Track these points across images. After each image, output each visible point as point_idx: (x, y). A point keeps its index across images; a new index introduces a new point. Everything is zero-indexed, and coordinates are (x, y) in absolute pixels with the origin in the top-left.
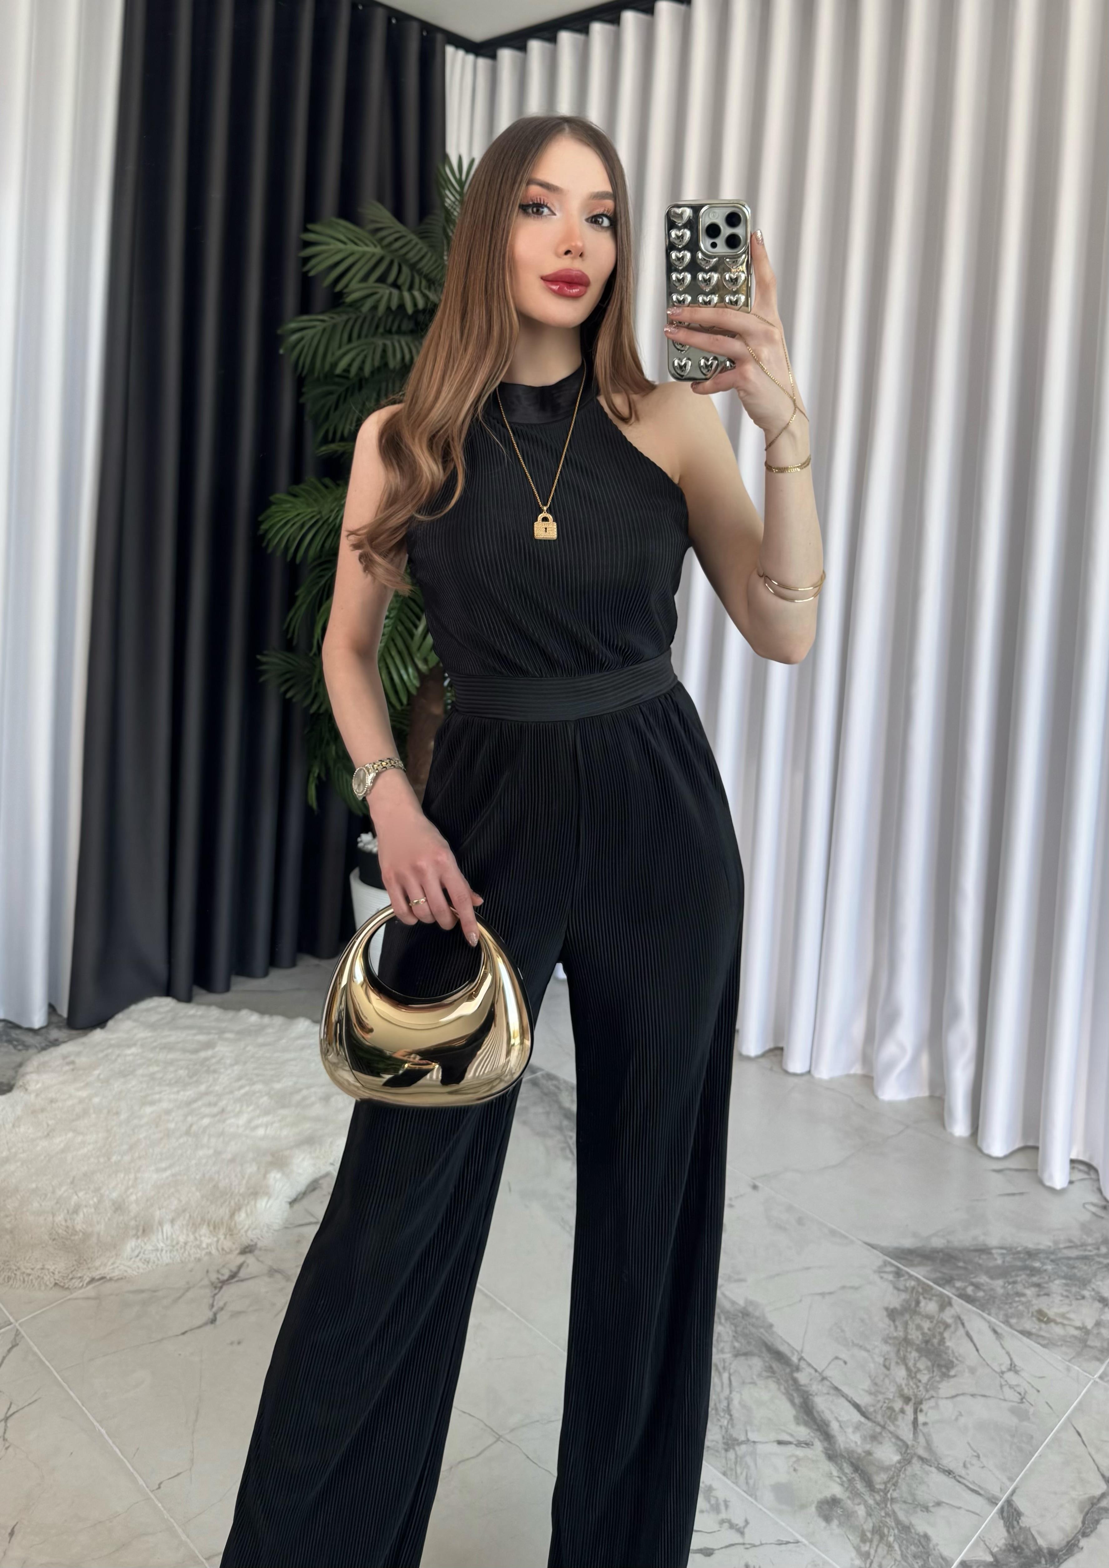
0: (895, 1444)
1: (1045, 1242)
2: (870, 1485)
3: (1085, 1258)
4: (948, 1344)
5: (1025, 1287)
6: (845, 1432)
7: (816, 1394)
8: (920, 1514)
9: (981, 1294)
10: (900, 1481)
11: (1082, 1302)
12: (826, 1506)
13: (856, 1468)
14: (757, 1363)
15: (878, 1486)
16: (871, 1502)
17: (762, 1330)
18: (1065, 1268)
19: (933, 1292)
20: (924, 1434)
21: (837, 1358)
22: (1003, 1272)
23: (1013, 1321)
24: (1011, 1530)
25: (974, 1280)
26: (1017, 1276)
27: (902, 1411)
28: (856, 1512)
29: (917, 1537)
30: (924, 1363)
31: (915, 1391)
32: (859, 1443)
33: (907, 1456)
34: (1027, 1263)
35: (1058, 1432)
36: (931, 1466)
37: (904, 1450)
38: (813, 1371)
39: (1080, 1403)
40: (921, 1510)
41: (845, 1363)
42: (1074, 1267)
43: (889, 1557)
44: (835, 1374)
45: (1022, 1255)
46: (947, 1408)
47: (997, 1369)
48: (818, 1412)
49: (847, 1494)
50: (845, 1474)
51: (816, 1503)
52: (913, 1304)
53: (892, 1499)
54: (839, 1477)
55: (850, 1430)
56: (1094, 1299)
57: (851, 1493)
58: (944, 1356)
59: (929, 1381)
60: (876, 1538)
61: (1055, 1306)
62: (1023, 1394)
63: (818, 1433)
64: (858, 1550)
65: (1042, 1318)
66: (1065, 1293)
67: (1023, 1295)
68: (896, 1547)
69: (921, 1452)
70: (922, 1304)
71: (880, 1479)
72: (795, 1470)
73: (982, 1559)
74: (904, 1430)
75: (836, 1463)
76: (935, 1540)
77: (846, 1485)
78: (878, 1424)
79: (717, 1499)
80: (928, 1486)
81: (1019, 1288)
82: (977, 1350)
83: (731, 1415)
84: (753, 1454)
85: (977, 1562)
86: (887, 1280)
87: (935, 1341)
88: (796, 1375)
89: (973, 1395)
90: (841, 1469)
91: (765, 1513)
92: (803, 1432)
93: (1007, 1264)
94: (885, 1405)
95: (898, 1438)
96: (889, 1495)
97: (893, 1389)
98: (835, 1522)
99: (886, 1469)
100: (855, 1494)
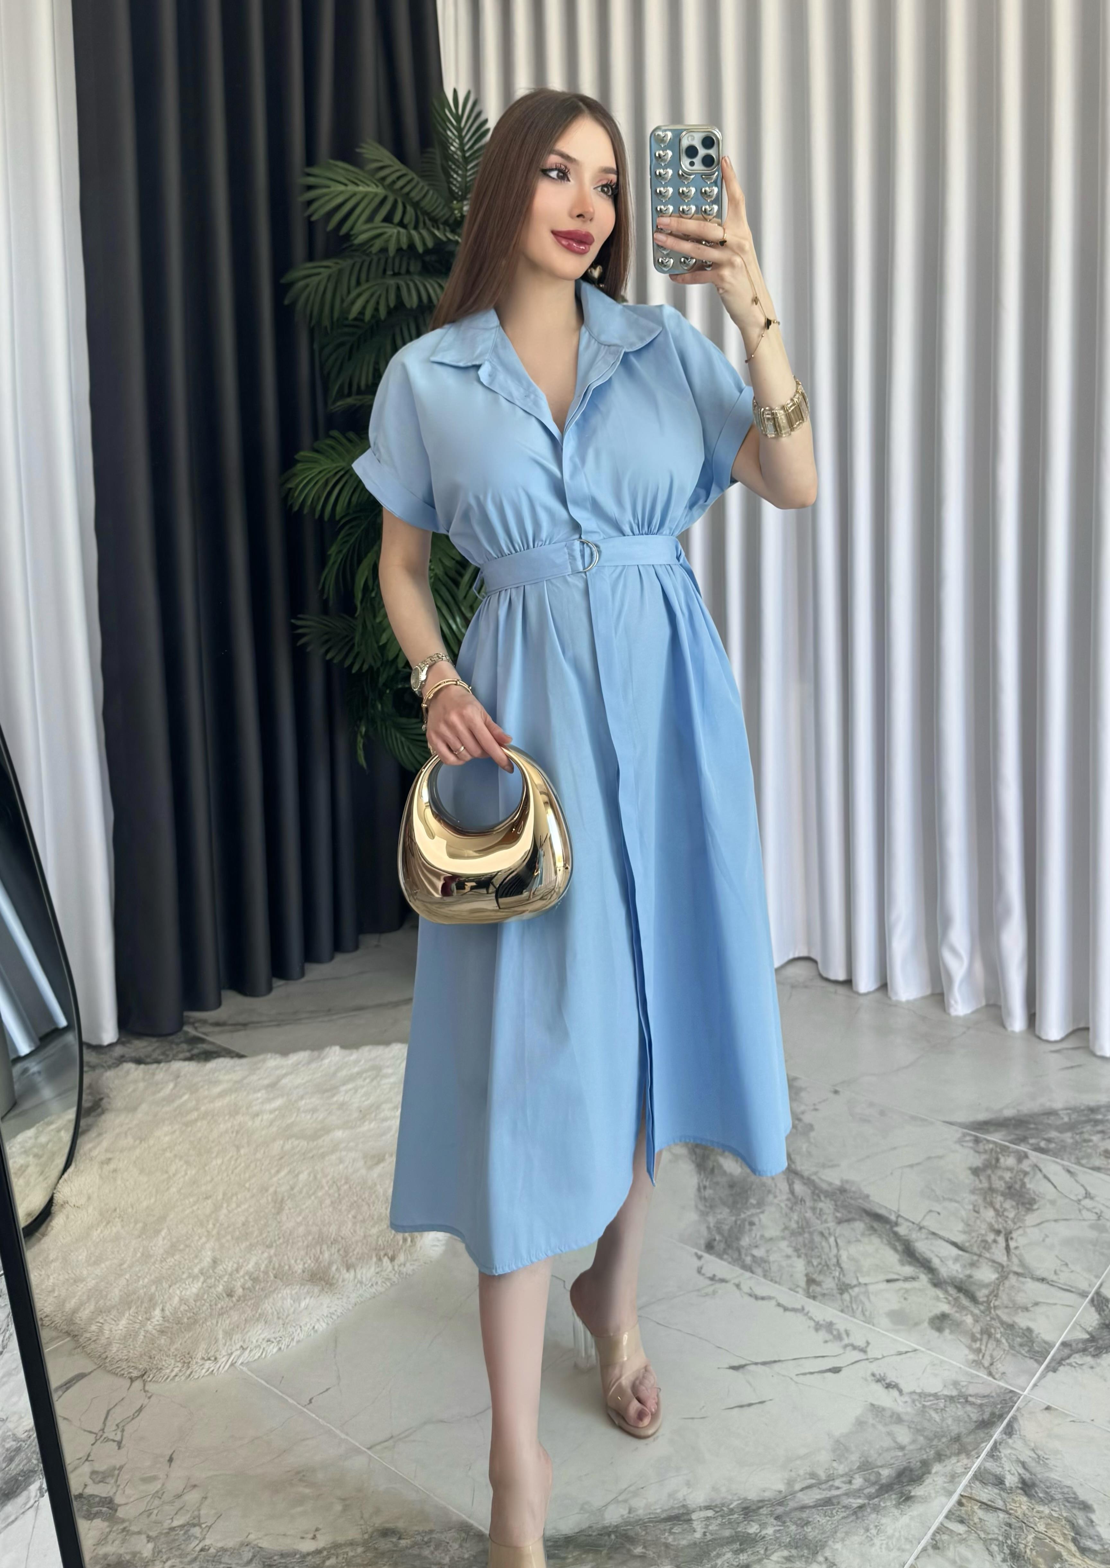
0: (992, 1266)
2: (973, 1299)
4: (1028, 1186)
5: (1092, 1135)
6: (946, 1265)
7: (917, 1240)
8: (1021, 1314)
9: (1052, 1146)
10: (1000, 1292)
12: (937, 1321)
13: (960, 1289)
14: (859, 1226)
15: (981, 1300)
16: (976, 1311)
17: (860, 1201)
19: (1011, 1150)
20: (1016, 1256)
21: (931, 1211)
22: (1071, 1127)
23: (1084, 1162)
24: (1102, 1313)
25: (1046, 1136)
26: (1083, 1127)
27: (995, 1241)
28: (964, 1321)
29: (1021, 1331)
30: (1008, 1204)
31: (1005, 1225)
32: (960, 1270)
33: (1003, 1273)
34: (1092, 1116)
36: (1026, 1277)
37: (1000, 1270)
38: (911, 1224)
40: (1022, 1311)
41: (939, 1213)
43: (998, 1349)
44: (931, 1223)
45: (1086, 1112)
46: (1034, 1234)
47: (1075, 1199)
48: (920, 1253)
49: (955, 1309)
50: (951, 1295)
51: (927, 1320)
52: (994, 1162)
53: (995, 1307)
54: (946, 1298)
55: (950, 1263)
57: (958, 1307)
58: (1027, 1196)
59: (1015, 1215)
60: (985, 1337)
62: (1099, 1212)
63: (922, 1269)
64: (970, 1348)
65: (1108, 1155)
67: (1091, 1141)
68: (1004, 1341)
69: (1016, 1269)
70: (1002, 1160)
71: (981, 1294)
72: (905, 1299)
73: (1080, 1337)
74: (999, 1254)
75: (942, 1288)
76: (1036, 1331)
77: (953, 1303)
78: (975, 1254)
79: (838, 1330)
80: (1026, 1293)
81: (1086, 1136)
82: (1055, 1187)
83: (841, 1268)
84: (867, 1293)
85: (1075, 1340)
86: (967, 1147)
87: (1017, 1186)
88: (896, 1229)
89: (1056, 1221)
90: (946, 1292)
91: (883, 1334)
92: (908, 1270)
93: (1073, 1120)
94: (980, 1239)
95: (994, 1261)
96: (992, 1305)
97: (984, 1226)
98: (947, 1332)
99: (986, 1286)
100: (962, 1308)
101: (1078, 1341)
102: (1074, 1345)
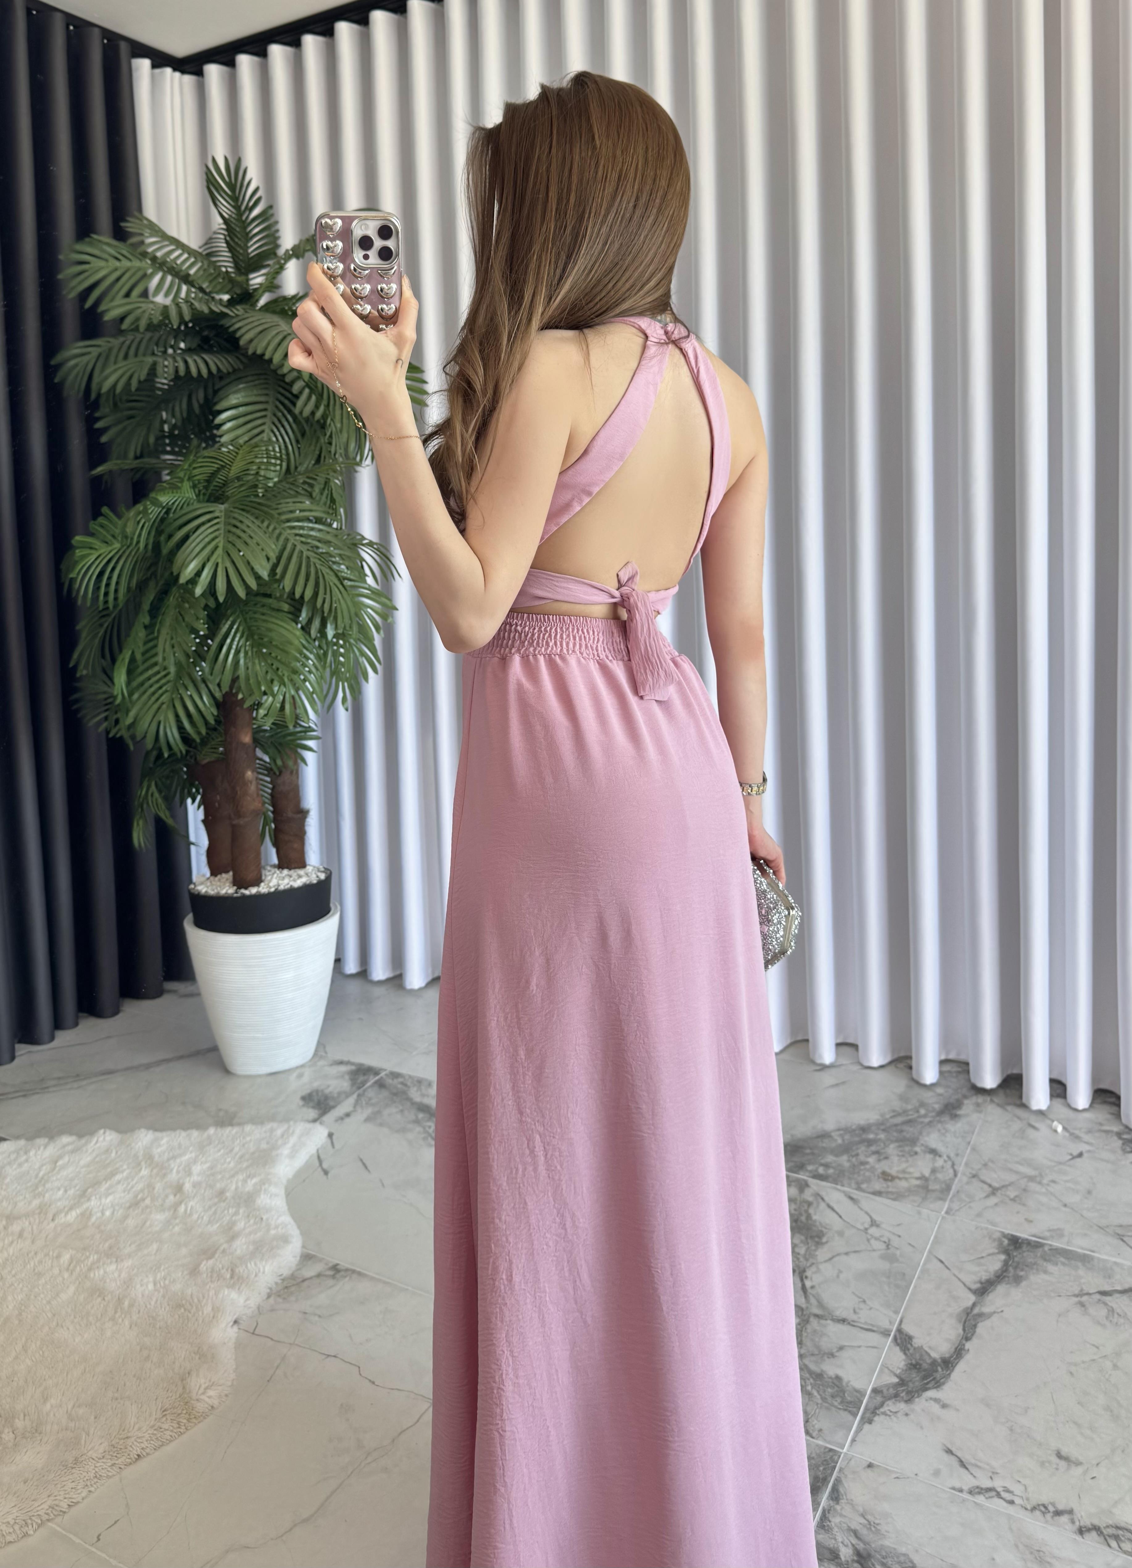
1: (872, 1117)
3: (909, 1122)
4: (814, 1217)
5: (867, 1156)
8: (827, 1361)
9: (831, 1171)
11: (916, 1157)
18: (895, 1134)
20: (814, 1296)
22: (845, 1149)
23: (864, 1186)
24: (907, 1352)
25: (823, 1161)
26: (857, 1149)
29: (830, 1380)
33: (805, 1317)
34: (864, 1136)
35: (925, 1264)
36: (826, 1320)
39: (936, 1237)
40: (828, 1358)
42: (901, 1131)
43: (811, 1403)
45: (857, 1132)
46: (828, 1270)
47: (862, 1228)
56: (925, 1152)
58: (814, 1228)
59: (806, 1251)
61: (894, 1166)
62: (887, 1241)
65: (887, 1177)
66: (900, 1154)
67: (867, 1163)
68: (815, 1393)
69: (815, 1310)
73: (889, 1382)
76: (846, 1378)
80: (828, 1337)
81: (862, 1158)
82: (840, 1217)
85: (886, 1385)
87: (803, 1218)
89: (847, 1254)
93: (846, 1142)
101: (888, 1386)
102: (885, 1391)
